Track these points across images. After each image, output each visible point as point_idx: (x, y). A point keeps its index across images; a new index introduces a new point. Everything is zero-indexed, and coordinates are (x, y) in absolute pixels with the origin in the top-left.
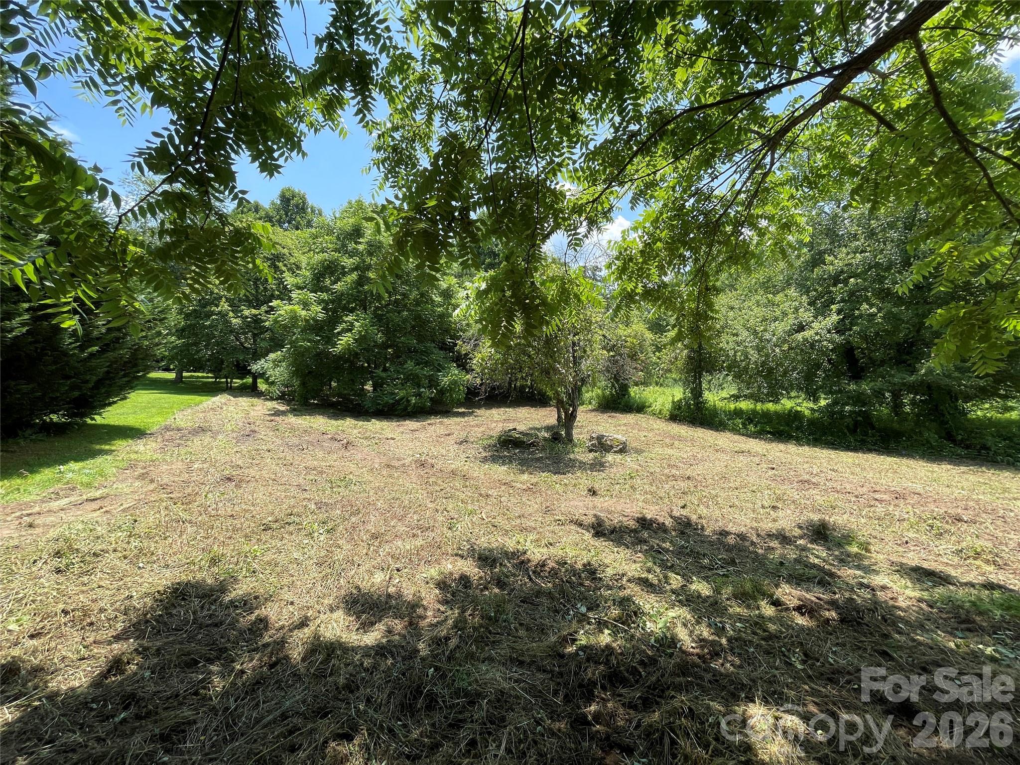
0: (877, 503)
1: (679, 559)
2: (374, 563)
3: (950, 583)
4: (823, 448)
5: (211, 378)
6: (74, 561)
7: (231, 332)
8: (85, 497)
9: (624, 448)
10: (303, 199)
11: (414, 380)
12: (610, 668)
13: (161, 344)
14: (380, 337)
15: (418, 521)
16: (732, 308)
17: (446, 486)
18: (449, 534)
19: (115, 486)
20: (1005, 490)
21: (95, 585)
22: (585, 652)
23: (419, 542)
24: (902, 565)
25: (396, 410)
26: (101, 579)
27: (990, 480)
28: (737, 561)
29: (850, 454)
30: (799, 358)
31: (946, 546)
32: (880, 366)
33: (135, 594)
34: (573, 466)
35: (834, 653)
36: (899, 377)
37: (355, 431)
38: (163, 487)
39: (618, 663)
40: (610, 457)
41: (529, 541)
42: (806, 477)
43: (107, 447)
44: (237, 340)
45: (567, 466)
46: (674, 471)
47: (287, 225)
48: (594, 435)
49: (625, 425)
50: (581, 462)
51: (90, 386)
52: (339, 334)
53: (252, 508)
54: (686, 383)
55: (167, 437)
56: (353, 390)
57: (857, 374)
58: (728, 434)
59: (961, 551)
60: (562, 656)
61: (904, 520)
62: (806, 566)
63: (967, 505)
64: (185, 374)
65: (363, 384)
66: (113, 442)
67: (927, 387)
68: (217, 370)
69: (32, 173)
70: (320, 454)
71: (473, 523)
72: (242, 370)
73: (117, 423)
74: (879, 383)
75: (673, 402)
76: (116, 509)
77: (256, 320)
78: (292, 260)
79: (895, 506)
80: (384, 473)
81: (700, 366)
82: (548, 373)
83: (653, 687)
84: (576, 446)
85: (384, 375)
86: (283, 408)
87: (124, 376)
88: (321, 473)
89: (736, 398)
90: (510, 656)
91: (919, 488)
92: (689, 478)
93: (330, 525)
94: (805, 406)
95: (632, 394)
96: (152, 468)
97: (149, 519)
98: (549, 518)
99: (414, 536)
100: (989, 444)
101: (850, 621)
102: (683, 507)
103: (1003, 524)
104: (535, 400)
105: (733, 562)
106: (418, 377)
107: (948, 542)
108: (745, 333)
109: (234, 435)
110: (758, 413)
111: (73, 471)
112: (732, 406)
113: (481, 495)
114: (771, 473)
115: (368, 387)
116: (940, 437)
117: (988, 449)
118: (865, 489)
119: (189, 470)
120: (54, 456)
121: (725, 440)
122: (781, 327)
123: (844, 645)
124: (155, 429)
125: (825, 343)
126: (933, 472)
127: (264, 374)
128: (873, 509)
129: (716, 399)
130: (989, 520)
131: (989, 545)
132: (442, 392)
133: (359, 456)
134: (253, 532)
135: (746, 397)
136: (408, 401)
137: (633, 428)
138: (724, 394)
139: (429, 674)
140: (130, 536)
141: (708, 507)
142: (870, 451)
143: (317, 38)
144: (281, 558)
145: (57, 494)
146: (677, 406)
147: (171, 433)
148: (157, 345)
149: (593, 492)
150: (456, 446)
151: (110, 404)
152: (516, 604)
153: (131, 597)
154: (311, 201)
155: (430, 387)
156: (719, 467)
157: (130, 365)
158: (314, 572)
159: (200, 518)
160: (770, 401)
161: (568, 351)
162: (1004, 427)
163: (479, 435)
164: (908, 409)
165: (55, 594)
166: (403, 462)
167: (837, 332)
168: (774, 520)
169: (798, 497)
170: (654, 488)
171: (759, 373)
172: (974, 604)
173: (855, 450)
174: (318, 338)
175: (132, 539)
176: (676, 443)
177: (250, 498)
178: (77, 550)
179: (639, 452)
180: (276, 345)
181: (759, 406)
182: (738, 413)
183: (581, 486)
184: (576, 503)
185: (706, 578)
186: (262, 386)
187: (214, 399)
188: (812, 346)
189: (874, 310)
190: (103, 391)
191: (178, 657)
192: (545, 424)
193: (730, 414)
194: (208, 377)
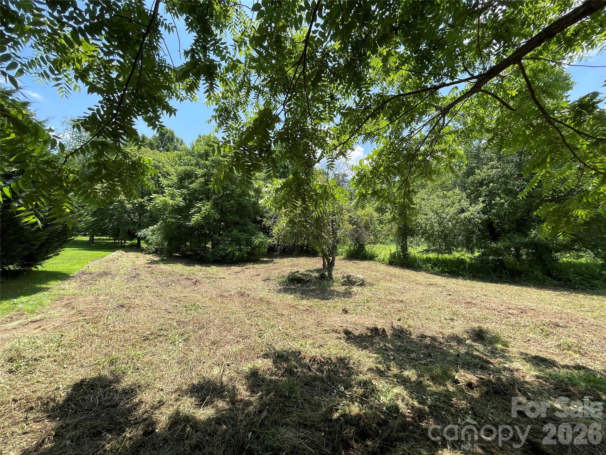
0: (511, 316)
1: (398, 354)
2: (213, 360)
3: (555, 366)
4: (478, 281)
5: (112, 240)
6: (21, 364)
7: (126, 212)
8: (29, 320)
9: (363, 283)
10: (172, 133)
11: (237, 241)
12: (360, 428)
13: (82, 221)
14: (217, 216)
15: (240, 332)
16: (423, 199)
17: (257, 308)
18: (259, 341)
19: (49, 312)
20: (582, 306)
21: (35, 381)
22: (344, 418)
23: (241, 346)
24: (527, 354)
25: (226, 259)
26: (39, 376)
27: (573, 299)
28: (432, 355)
29: (493, 284)
30: (462, 228)
31: (551, 342)
32: (508, 233)
33: (61, 386)
34: (333, 295)
35: (492, 413)
36: (518, 239)
37: (201, 273)
38: (80, 312)
39: (364, 424)
40: (355, 289)
41: (308, 345)
42: (470, 300)
43: (45, 286)
44: (129, 217)
45: (329, 294)
46: (393, 297)
47: (161, 148)
48: (345, 275)
49: (363, 268)
50: (338, 292)
51: (36, 247)
52: (193, 214)
53: (137, 326)
54: (398, 243)
55: (83, 279)
56: (200, 247)
57: (495, 237)
58: (423, 273)
59: (560, 345)
60: (331, 421)
61: (527, 326)
62: (472, 357)
63: (561, 316)
64: (95, 238)
65: (206, 244)
66: (48, 283)
67: (535, 245)
68: (116, 235)
69: (10, 133)
70: (179, 289)
71: (273, 333)
72: (132, 235)
73: (51, 270)
74: (507, 243)
75: (391, 254)
76: (49, 327)
77: (141, 205)
78: (165, 170)
79: (521, 317)
80: (219, 300)
81: (405, 233)
82: (317, 238)
83: (386, 440)
84: (334, 282)
85: (219, 238)
86: (157, 259)
87: (58, 241)
88: (180, 301)
89: (427, 251)
90: (299, 422)
91: (533, 305)
92: (401, 301)
93: (186, 336)
94: (466, 256)
95: (367, 249)
96: (73, 300)
97: (71, 334)
98: (320, 329)
99: (238, 342)
100: (571, 278)
101: (500, 392)
102: (399, 320)
103: (582, 328)
104: (310, 253)
105: (430, 355)
106: (240, 239)
107: (552, 340)
108: (431, 214)
109: (126, 277)
110: (440, 260)
111: (23, 303)
112: (425, 256)
113: (278, 314)
114: (449, 297)
115: (209, 245)
116: (543, 274)
117: (570, 281)
118: (503, 307)
119: (97, 301)
120: (10, 292)
121: (421, 277)
122: (452, 211)
123: (497, 408)
124: (75, 273)
125: (477, 220)
126: (540, 295)
127: (145, 237)
128: (508, 319)
129: (416, 252)
130: (575, 326)
131: (575, 340)
132: (254, 249)
133: (203, 289)
134: (137, 341)
135: (433, 251)
136: (234, 254)
137: (368, 270)
138: (420, 249)
139: (249, 436)
140: (58, 346)
141: (413, 320)
142: (504, 282)
143: (185, 51)
144: (155, 359)
145: (12, 318)
146: (393, 256)
147: (86, 276)
148: (80, 222)
149: (345, 311)
150: (262, 282)
151: (48, 258)
152: (301, 386)
153: (59, 388)
154: (177, 135)
155: (247, 245)
156: (419, 294)
157: (62, 234)
158: (176, 369)
159: (103, 333)
160: (447, 253)
161: (329, 225)
162: (579, 268)
163: (276, 275)
164: (524, 257)
165: (8, 388)
166: (230, 293)
167: (483, 213)
168: (453, 328)
169: (465, 312)
170: (381, 308)
171: (440, 237)
172: (569, 379)
173: (496, 282)
174: (180, 217)
175: (60, 349)
176: (393, 279)
177: (135, 318)
178: (24, 357)
179: (372, 285)
180: (153, 220)
181: (440, 256)
182: (428, 260)
183: (338, 308)
184: (336, 319)
185: (414, 367)
186: (143, 245)
187: (113, 253)
188: (469, 221)
189: (503, 201)
190: (44, 250)
191: (89, 430)
192: (315, 268)
193: (424, 261)
194: (109, 240)
